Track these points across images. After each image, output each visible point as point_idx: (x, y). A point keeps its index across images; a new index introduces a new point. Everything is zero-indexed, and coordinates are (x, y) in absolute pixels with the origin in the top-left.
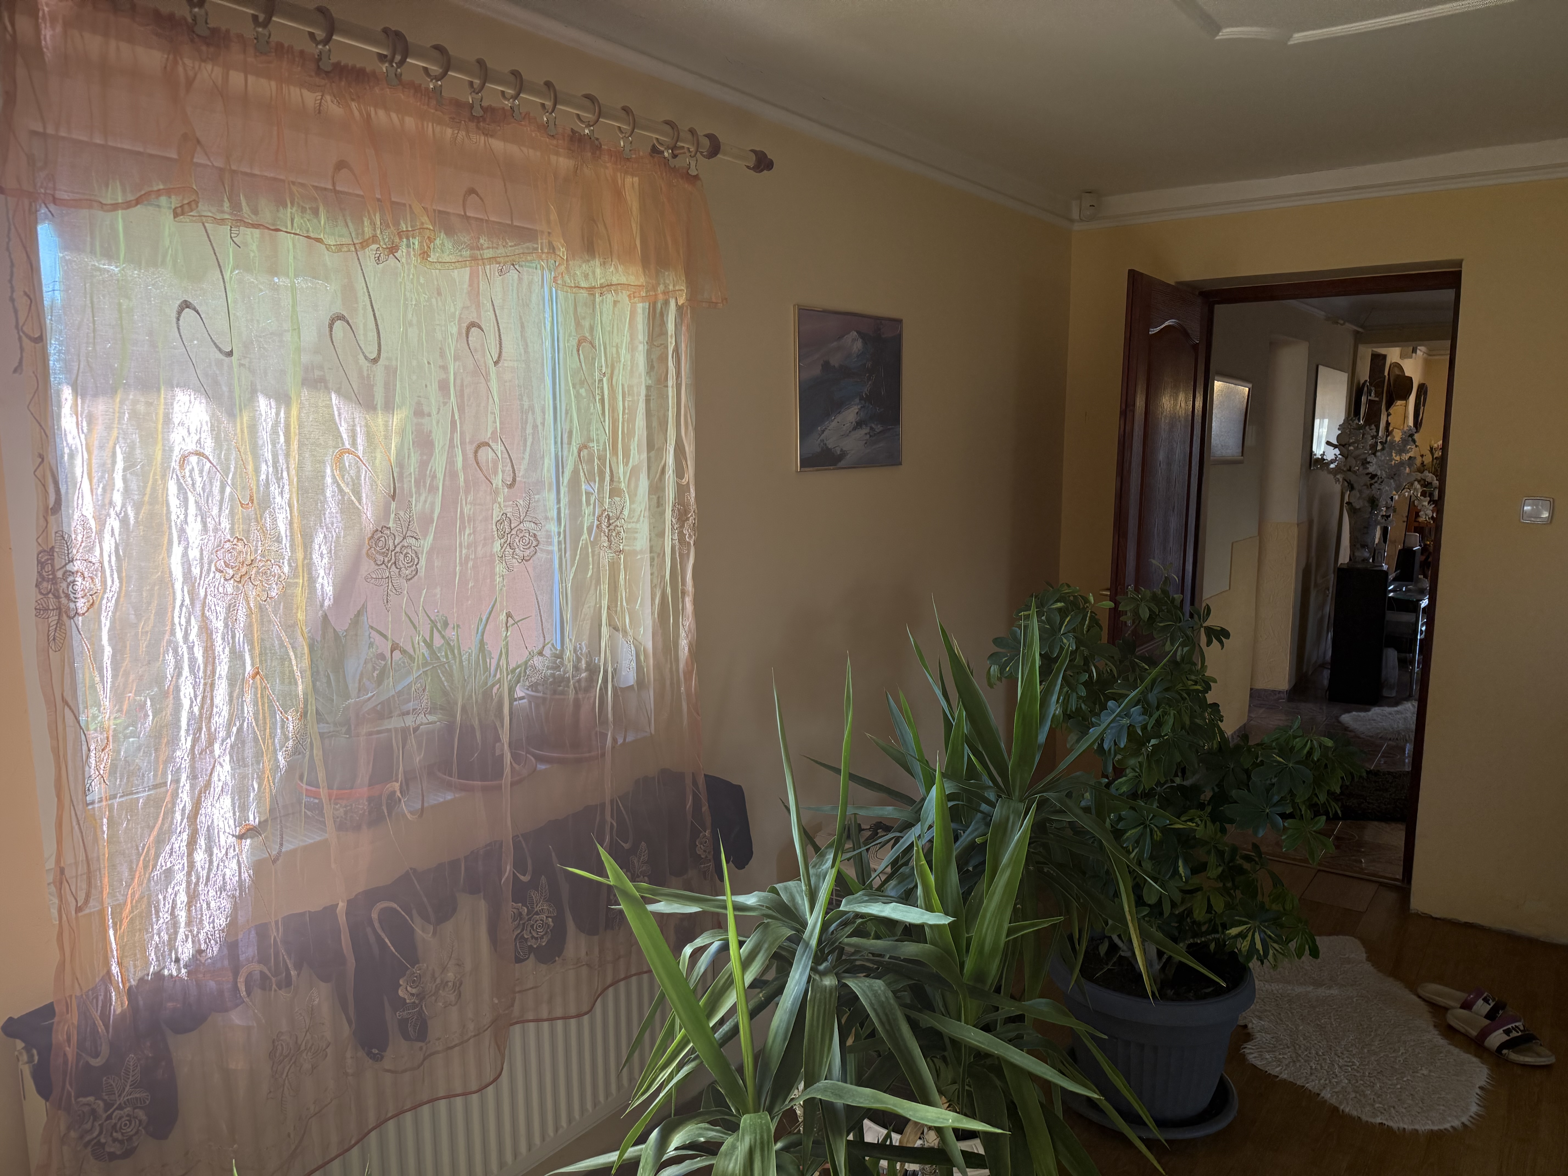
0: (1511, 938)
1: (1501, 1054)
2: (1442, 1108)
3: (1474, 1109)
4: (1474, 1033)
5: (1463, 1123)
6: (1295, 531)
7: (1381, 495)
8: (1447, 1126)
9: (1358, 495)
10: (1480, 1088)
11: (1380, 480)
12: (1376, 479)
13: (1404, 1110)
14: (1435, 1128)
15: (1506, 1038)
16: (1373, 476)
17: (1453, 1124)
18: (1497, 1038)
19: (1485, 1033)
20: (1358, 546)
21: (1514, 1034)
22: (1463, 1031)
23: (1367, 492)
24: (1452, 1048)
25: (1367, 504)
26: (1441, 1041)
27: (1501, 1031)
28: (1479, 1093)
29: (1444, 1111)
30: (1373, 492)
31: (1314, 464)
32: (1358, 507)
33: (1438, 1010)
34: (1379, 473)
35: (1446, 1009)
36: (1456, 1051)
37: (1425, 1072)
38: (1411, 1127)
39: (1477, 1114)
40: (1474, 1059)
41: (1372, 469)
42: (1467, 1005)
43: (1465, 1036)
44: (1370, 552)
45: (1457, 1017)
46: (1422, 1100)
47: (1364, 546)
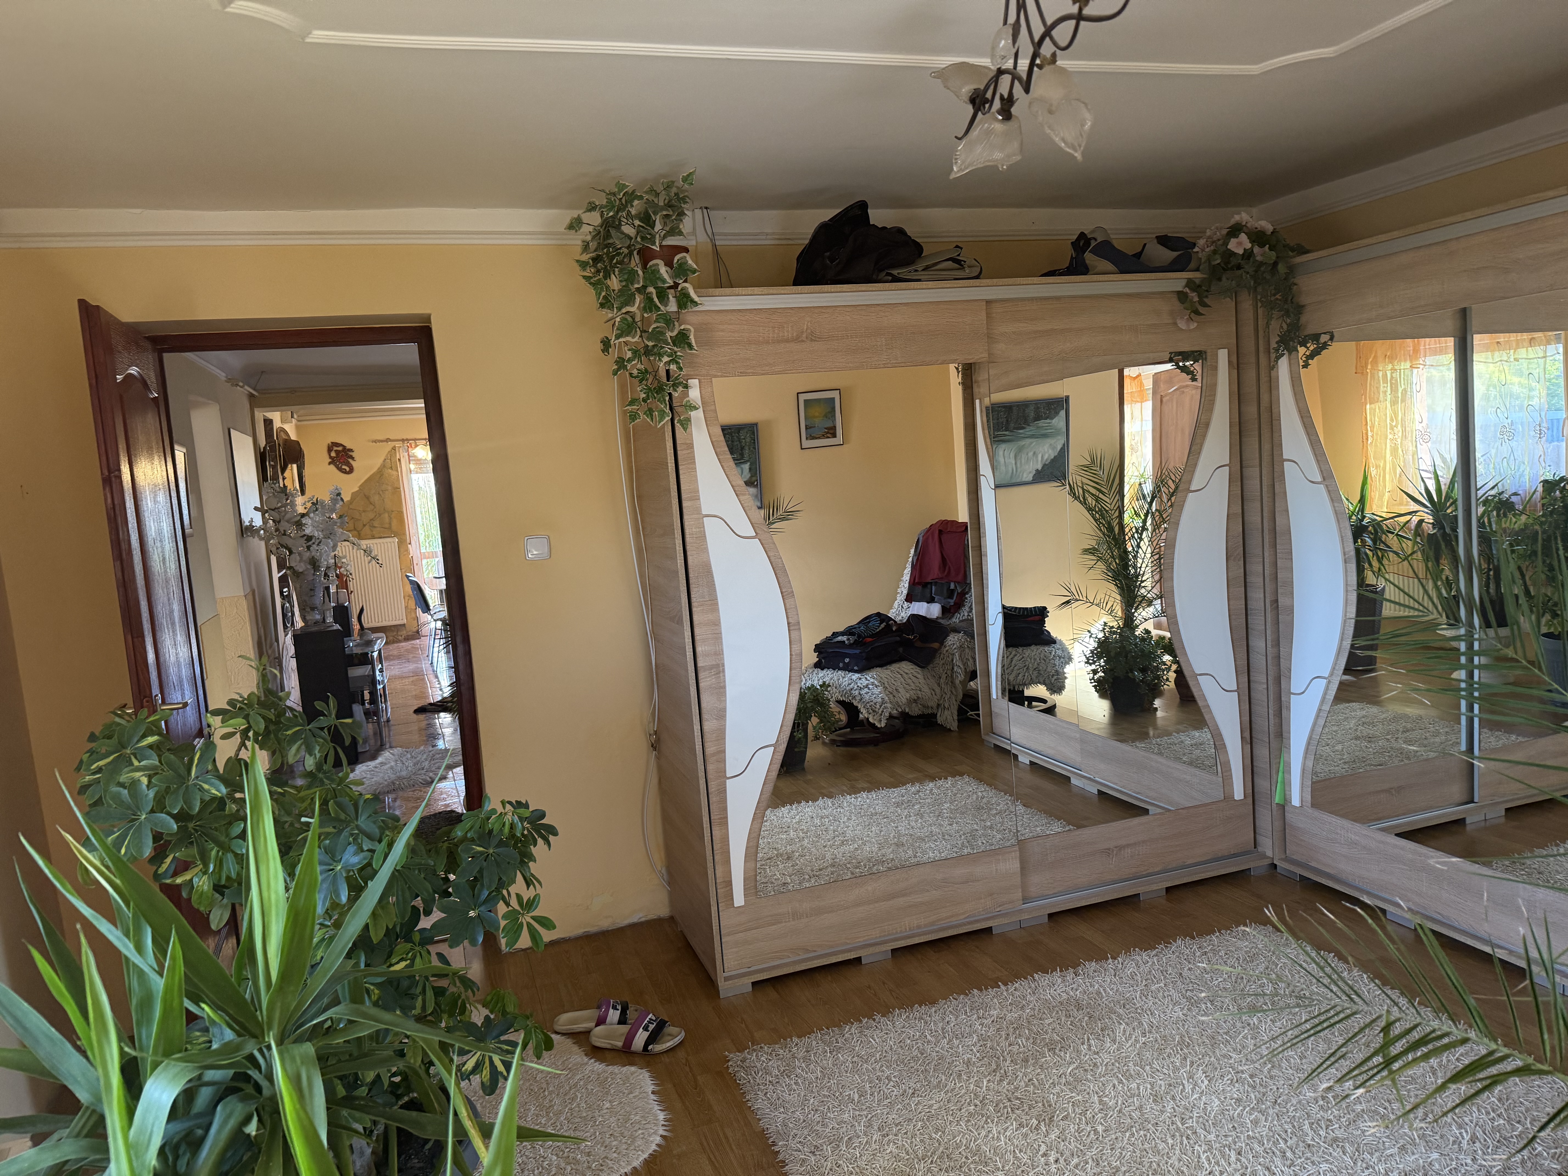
0: (588, 938)
1: (648, 1051)
2: (640, 1132)
3: (661, 1116)
4: (620, 1044)
5: (661, 1136)
6: (244, 603)
7: (321, 555)
8: (654, 1147)
9: (298, 558)
10: (653, 1093)
11: (318, 541)
12: (313, 541)
13: (615, 1155)
14: (646, 1156)
15: (647, 1034)
16: (309, 538)
17: (657, 1142)
18: (641, 1037)
19: (629, 1039)
20: (308, 609)
21: (651, 1027)
22: (609, 1046)
23: (307, 555)
24: (610, 1068)
25: (309, 567)
26: (599, 1067)
27: (641, 1030)
28: (655, 1098)
29: (643, 1134)
30: (313, 554)
31: (245, 531)
32: (301, 570)
33: (581, 1037)
34: (316, 534)
35: (588, 1032)
36: (616, 1069)
37: (608, 1105)
38: (630, 1168)
39: (666, 1120)
40: (633, 1069)
41: (308, 531)
42: (601, 1021)
43: (613, 1050)
44: (320, 614)
45: (600, 1036)
46: (622, 1134)
47: (313, 609)
